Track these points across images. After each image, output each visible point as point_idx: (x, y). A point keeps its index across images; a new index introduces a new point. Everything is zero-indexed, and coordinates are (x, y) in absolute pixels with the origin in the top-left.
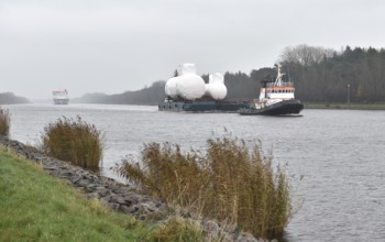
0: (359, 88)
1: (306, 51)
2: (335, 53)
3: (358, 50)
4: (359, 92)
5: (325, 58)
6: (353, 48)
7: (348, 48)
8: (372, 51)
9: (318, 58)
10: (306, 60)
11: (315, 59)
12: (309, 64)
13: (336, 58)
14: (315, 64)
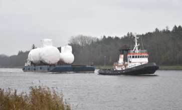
0: (111, 58)
1: (82, 38)
2: (98, 39)
3: (110, 38)
4: (110, 60)
5: (93, 42)
6: (107, 37)
7: (104, 37)
8: (117, 38)
9: (89, 42)
10: (82, 43)
11: (87, 42)
12: (84, 45)
13: (98, 42)
14: (87, 45)
